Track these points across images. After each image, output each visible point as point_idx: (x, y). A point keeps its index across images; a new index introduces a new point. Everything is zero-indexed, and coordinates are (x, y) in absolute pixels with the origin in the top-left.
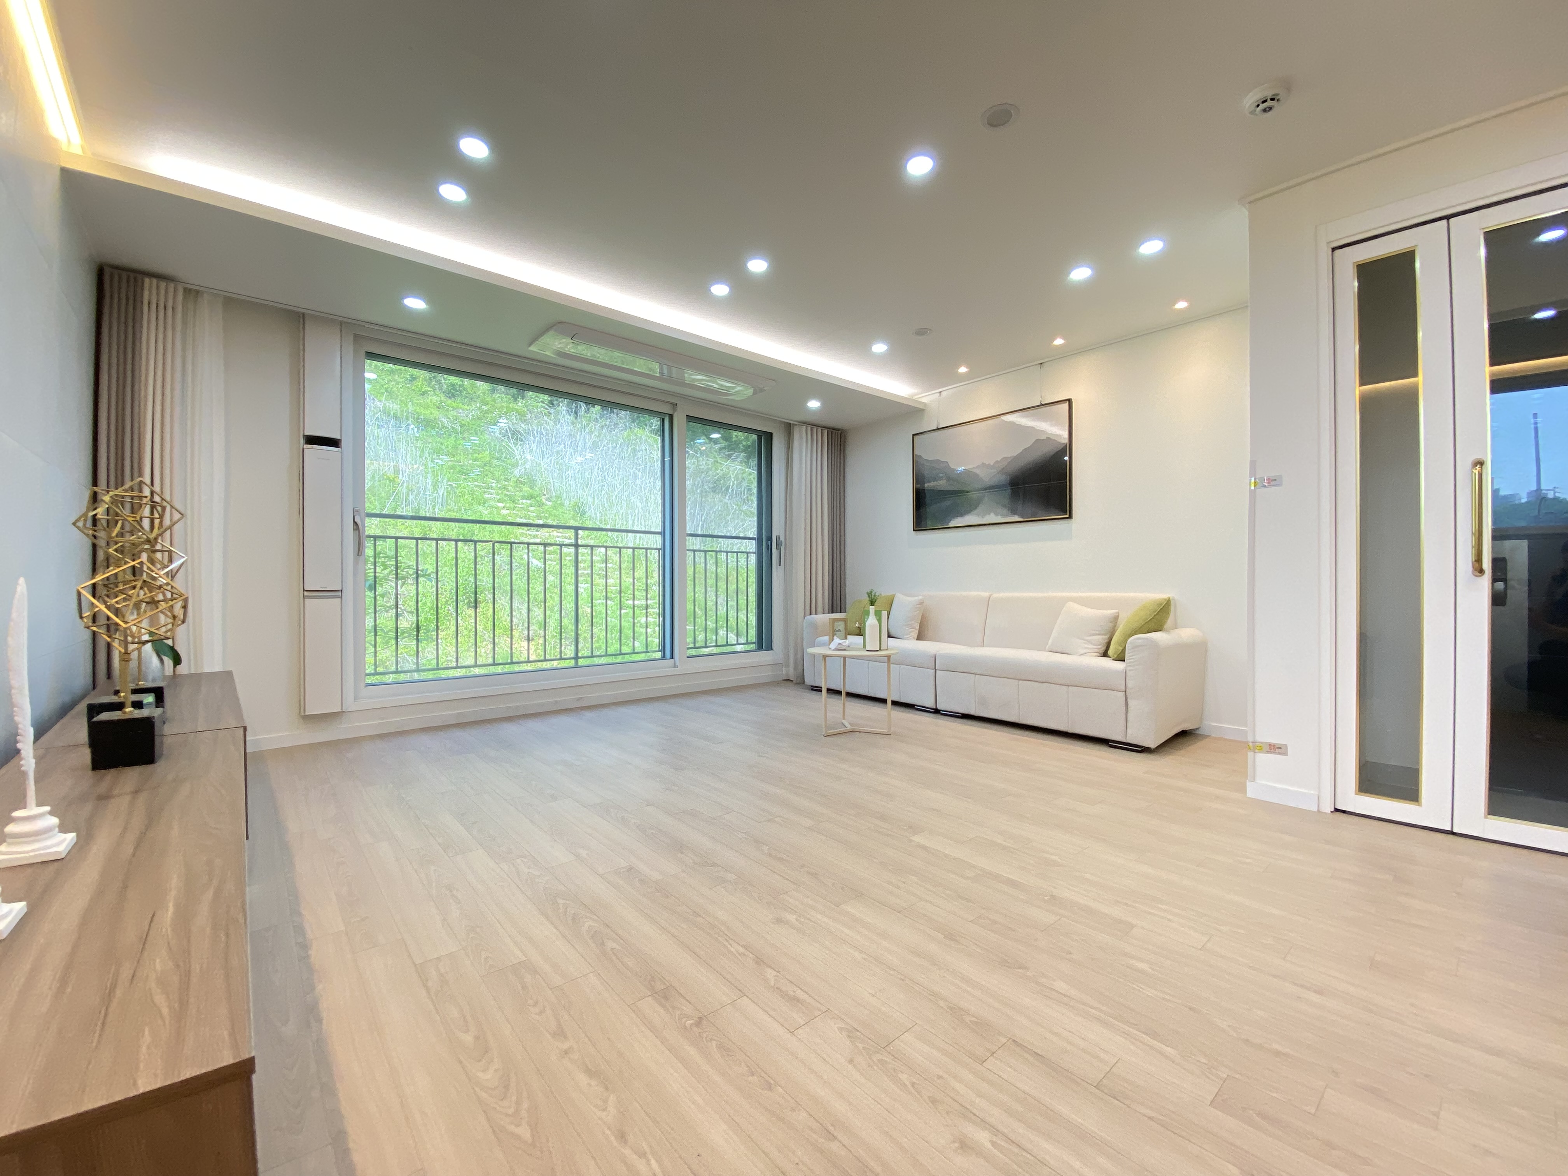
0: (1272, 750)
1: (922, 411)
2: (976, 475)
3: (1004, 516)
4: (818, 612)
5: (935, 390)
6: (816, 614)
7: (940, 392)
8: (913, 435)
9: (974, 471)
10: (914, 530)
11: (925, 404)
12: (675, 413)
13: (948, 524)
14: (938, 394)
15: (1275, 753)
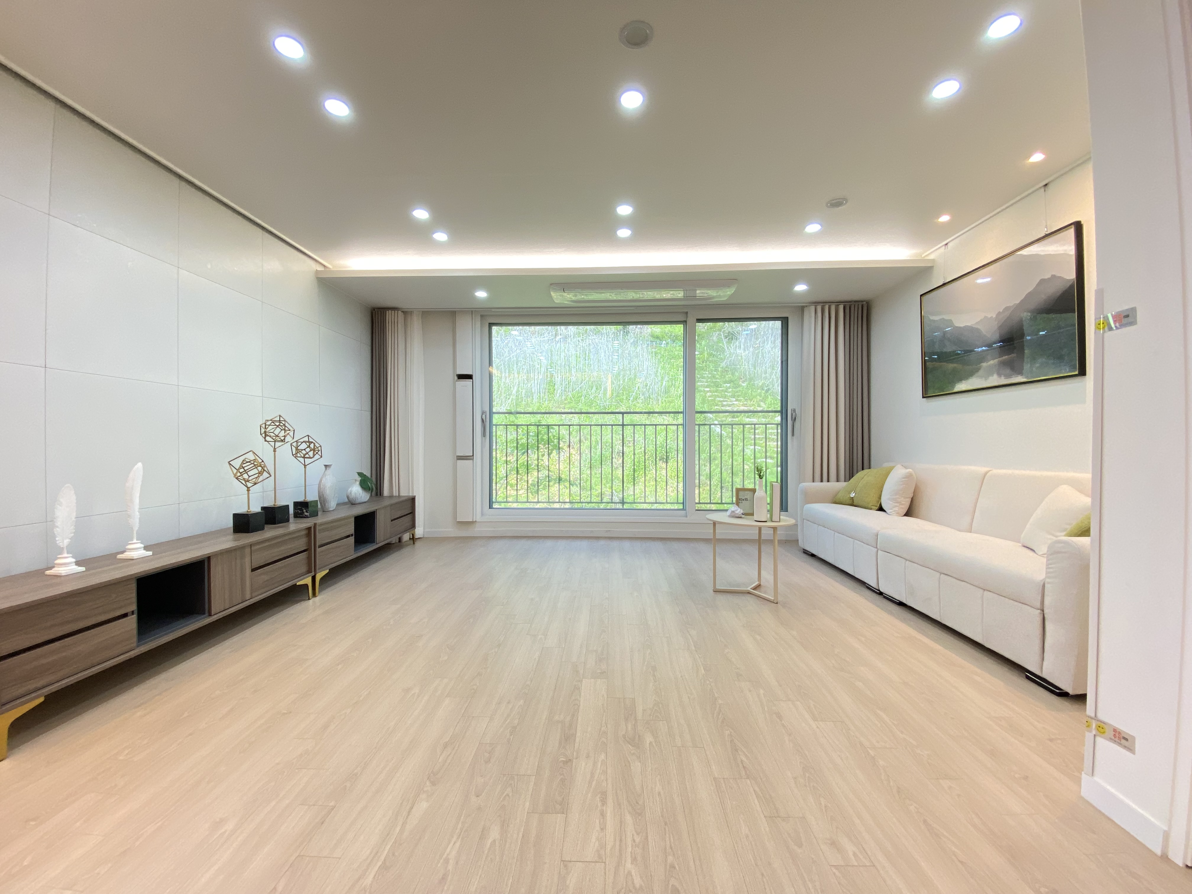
0: (1116, 739)
1: (931, 268)
2: (978, 330)
3: (1008, 376)
4: (831, 479)
5: (939, 243)
6: (828, 481)
7: (946, 244)
8: (921, 296)
9: (976, 326)
10: (923, 397)
11: (933, 260)
12: (688, 319)
13: (953, 387)
14: (944, 247)
15: (1120, 744)
